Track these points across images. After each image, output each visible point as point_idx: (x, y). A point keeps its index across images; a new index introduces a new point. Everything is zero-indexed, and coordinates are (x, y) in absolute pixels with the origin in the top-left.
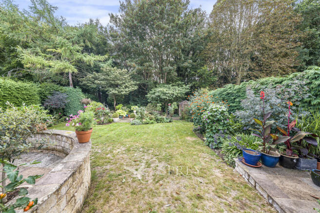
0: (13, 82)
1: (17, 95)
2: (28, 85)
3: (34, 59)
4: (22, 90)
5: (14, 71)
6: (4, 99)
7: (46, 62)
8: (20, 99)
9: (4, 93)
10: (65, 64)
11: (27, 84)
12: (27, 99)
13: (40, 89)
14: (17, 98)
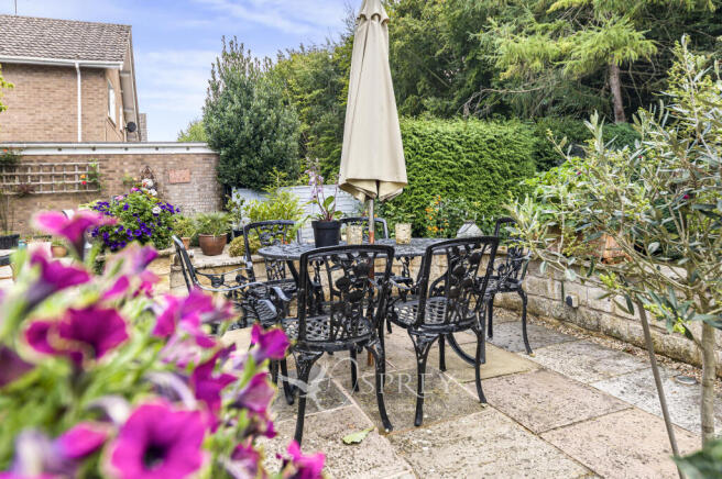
0: (482, 126)
1: (491, 162)
2: (511, 130)
3: (525, 44)
4: (500, 146)
5: (474, 101)
6: (468, 174)
7: (553, 47)
8: (497, 174)
9: (468, 158)
10: (613, 32)
11: (509, 129)
12: (510, 172)
13: (536, 139)
14: (491, 171)
